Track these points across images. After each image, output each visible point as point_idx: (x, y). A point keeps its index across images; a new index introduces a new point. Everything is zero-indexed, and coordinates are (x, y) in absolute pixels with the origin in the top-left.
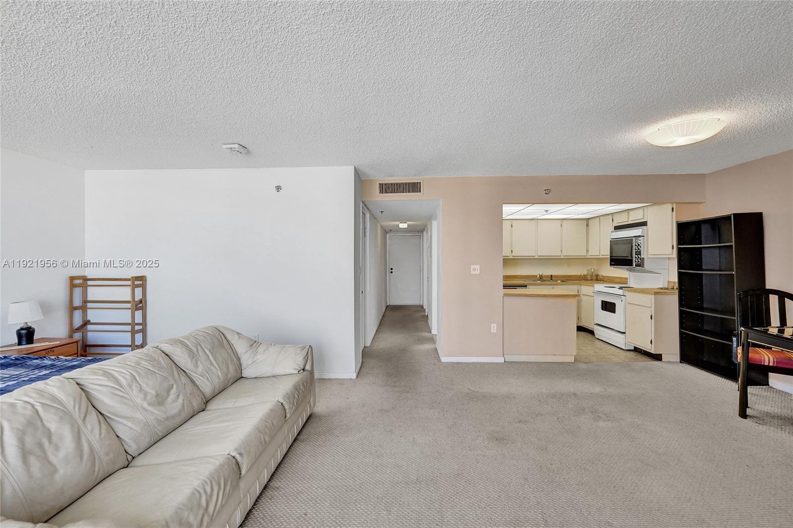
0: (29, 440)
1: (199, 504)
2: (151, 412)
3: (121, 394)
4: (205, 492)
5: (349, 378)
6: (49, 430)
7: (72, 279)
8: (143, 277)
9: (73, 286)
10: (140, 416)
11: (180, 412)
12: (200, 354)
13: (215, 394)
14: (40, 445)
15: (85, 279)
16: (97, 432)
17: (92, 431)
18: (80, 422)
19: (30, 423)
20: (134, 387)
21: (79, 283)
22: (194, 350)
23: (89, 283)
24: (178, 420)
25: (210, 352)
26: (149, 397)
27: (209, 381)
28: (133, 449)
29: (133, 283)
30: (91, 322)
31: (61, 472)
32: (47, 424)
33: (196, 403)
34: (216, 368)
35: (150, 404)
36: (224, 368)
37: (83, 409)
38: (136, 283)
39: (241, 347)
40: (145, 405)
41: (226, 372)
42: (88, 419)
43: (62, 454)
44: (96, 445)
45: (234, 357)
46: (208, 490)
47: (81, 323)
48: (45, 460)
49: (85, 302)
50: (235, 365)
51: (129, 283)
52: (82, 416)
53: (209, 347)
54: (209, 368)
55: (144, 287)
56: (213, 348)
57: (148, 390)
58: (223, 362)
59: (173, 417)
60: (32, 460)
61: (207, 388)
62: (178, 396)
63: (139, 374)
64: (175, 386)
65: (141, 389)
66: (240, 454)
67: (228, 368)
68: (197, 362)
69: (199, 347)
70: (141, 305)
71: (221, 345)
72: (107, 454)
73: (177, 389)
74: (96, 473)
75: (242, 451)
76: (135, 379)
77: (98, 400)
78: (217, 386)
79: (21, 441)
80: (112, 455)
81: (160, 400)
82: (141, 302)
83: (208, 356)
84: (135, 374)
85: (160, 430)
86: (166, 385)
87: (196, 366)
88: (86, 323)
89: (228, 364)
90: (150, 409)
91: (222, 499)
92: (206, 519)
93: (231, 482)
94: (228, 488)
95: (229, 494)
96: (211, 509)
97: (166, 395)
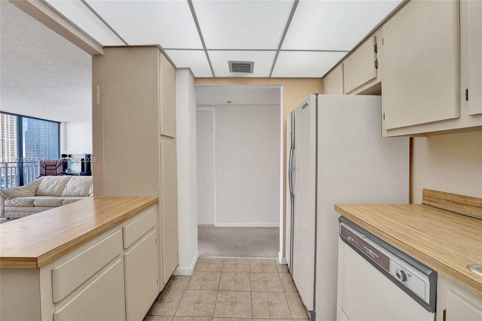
37: (61, 182)
72: (55, 192)
74: (51, 193)
90: (70, 188)
91: (23, 204)
92: (18, 204)
93: (27, 203)
94: (26, 203)
95: (26, 205)
96: (20, 203)
97: (77, 187)
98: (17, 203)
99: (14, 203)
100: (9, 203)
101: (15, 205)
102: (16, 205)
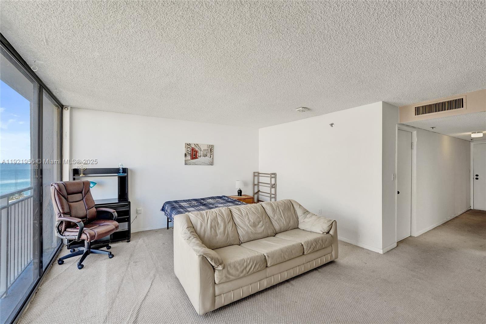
0: (213, 224)
1: (243, 264)
2: (250, 228)
3: (241, 218)
4: (247, 262)
5: (377, 252)
6: (218, 223)
7: (254, 173)
8: (275, 173)
9: (254, 176)
10: (246, 228)
11: (261, 232)
12: (277, 211)
13: (281, 231)
14: (215, 226)
15: (259, 173)
16: (231, 228)
17: (230, 227)
18: (227, 223)
19: (214, 219)
20: (246, 217)
21: (257, 175)
22: (275, 208)
23: (260, 175)
24: (260, 236)
25: (282, 211)
26: (251, 222)
27: (279, 224)
28: (242, 239)
29: (271, 176)
30: (261, 191)
31: (219, 236)
32: (218, 221)
33: (270, 232)
34: (283, 219)
35: (250, 225)
36: (288, 220)
37: (229, 220)
38: (272, 176)
39: (299, 212)
40: (249, 225)
41: (288, 222)
42: (229, 223)
43: (220, 231)
44: (230, 233)
45: (294, 216)
46: (248, 262)
47: (257, 191)
48: (215, 231)
49: (259, 182)
50: (294, 220)
51: (269, 176)
52: (228, 222)
53: (282, 209)
54: (280, 219)
55: (275, 178)
56: (284, 210)
57: (251, 220)
58: (287, 217)
59: (258, 234)
60: (212, 229)
61: (277, 227)
62: (262, 226)
63: (249, 213)
64: (262, 222)
65: (249, 219)
66: (268, 256)
67: (290, 221)
68: (275, 214)
69: (277, 208)
70: (274, 186)
71: (289, 209)
72: (232, 237)
73: (263, 223)
74: (228, 242)
75: (269, 256)
76: (247, 214)
77: (235, 218)
78: (282, 228)
79: (211, 223)
80: (234, 239)
81: (254, 225)
82: (274, 185)
83: (281, 213)
84: (248, 212)
85: (252, 237)
86: (258, 220)
87: (274, 216)
88: (259, 191)
89: (290, 219)
90: (250, 227)
91: (254, 269)
92: (245, 272)
93: (260, 265)
94: (257, 266)
95: (258, 269)
96: (248, 269)
97: (258, 224)
98: (242, 272)
99: (238, 273)
100: (228, 276)
101: (239, 276)
102: (242, 275)
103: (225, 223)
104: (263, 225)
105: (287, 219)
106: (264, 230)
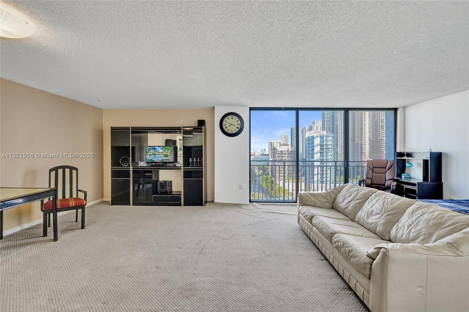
11: (369, 223)
25: (418, 221)
26: (370, 209)
28: (356, 218)
35: (367, 211)
37: (359, 198)
52: (357, 199)
57: (373, 207)
59: (366, 222)
65: (373, 205)
72: (349, 210)
73: (380, 217)
74: (344, 211)
80: (349, 212)
81: (371, 214)
90: (366, 212)
95: (308, 219)
97: (375, 214)
100: (301, 211)
103: (354, 198)
104: (378, 219)
105: (413, 233)
106: (374, 223)
